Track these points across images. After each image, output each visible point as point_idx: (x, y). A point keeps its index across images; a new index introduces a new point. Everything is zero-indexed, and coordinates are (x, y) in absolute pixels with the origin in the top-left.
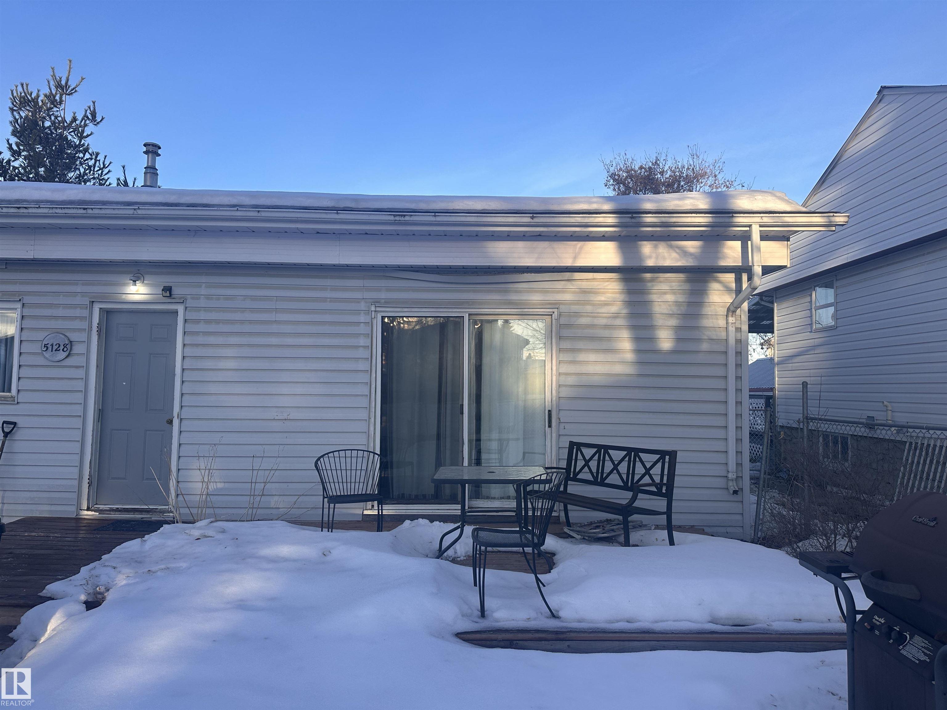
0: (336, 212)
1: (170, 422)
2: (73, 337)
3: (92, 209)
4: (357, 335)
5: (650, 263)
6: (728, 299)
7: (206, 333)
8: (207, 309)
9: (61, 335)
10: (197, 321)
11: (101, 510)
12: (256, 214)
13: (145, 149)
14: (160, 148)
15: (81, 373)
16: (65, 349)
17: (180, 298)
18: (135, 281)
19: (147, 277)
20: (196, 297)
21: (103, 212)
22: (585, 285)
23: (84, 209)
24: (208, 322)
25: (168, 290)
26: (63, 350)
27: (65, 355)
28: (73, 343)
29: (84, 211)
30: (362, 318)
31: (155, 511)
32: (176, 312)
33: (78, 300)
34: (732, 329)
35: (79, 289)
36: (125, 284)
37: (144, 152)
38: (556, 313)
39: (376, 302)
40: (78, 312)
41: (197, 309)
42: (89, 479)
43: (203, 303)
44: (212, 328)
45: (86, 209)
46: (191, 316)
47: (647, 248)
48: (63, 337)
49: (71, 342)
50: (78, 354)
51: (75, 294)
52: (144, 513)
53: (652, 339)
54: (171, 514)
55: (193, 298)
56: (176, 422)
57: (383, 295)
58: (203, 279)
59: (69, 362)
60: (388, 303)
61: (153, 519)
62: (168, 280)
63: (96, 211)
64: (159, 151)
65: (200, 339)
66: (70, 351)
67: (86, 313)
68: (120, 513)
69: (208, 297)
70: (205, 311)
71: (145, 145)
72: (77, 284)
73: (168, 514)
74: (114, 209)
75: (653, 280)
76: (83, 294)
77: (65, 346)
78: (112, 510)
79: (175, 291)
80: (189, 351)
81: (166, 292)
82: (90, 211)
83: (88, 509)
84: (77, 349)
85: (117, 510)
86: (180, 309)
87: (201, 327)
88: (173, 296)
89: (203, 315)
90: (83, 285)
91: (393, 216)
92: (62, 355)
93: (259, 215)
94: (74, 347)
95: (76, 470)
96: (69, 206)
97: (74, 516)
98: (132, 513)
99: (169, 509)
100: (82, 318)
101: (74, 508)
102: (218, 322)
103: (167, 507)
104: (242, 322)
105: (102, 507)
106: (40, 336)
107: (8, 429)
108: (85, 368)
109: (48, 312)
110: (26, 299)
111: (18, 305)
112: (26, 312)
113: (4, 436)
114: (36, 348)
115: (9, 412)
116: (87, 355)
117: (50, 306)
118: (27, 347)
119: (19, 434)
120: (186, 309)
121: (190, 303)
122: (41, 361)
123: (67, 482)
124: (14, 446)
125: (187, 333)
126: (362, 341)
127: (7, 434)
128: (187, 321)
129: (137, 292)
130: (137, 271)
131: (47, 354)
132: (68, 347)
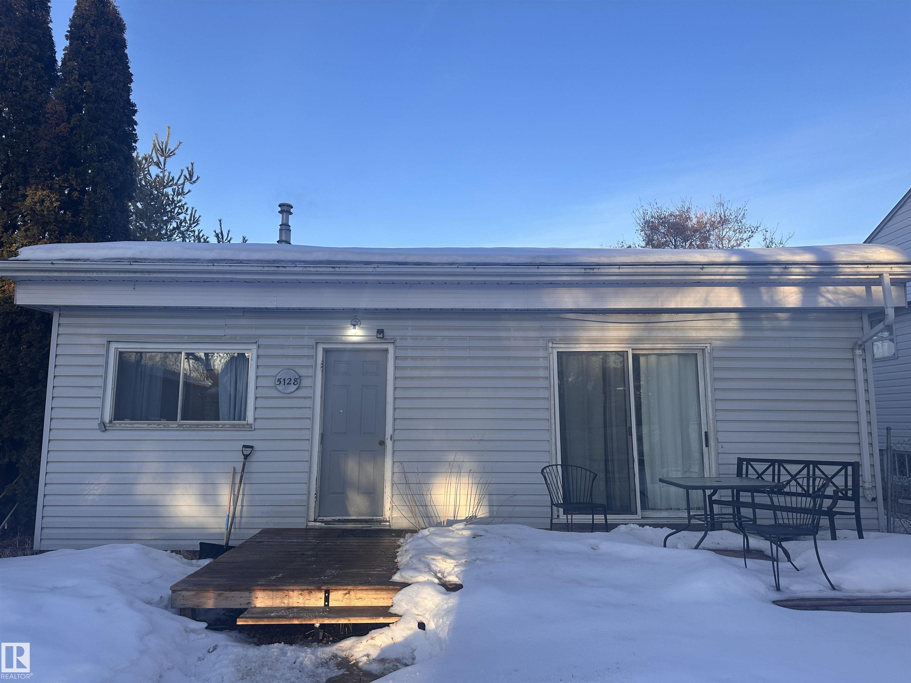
0: (537, 267)
1: (382, 443)
2: (302, 372)
3: (339, 267)
4: (538, 368)
7: (412, 368)
8: (413, 348)
9: (292, 371)
10: (406, 358)
11: (327, 521)
12: (472, 270)
13: (279, 209)
14: (292, 207)
15: (308, 403)
16: (295, 383)
17: (391, 339)
18: (354, 325)
19: (362, 321)
20: (404, 338)
21: (348, 270)
23: (333, 267)
24: (413, 358)
25: (380, 332)
26: (294, 384)
27: (295, 387)
28: (302, 377)
29: (333, 270)
30: (541, 353)
31: (373, 521)
32: (386, 350)
33: (306, 341)
34: (859, 360)
35: (306, 332)
37: (279, 212)
38: (709, 348)
39: (552, 340)
40: (305, 352)
41: (406, 348)
42: (315, 494)
43: (409, 343)
44: (418, 363)
45: (335, 267)
46: (400, 353)
48: (294, 372)
49: (300, 376)
50: (306, 387)
51: (302, 337)
52: (363, 523)
54: (388, 524)
55: (401, 339)
56: (389, 444)
57: (558, 334)
58: (410, 323)
59: (297, 394)
60: (562, 340)
61: (372, 527)
62: (380, 323)
63: (342, 270)
64: (292, 210)
65: (409, 373)
66: (299, 385)
67: (311, 352)
68: (343, 523)
69: (414, 338)
70: (411, 349)
71: (280, 206)
72: (304, 329)
73: (385, 523)
74: (357, 267)
76: (310, 336)
77: (295, 380)
78: (335, 521)
79: (387, 333)
80: (399, 383)
81: (380, 334)
82: (337, 269)
83: (315, 521)
84: (305, 382)
85: (339, 521)
86: (391, 348)
87: (410, 363)
88: (385, 337)
89: (410, 353)
90: (309, 329)
91: (583, 269)
92: (293, 388)
93: (475, 271)
94: (302, 381)
95: (305, 486)
96: (320, 266)
97: (304, 527)
98: (354, 523)
99: (385, 519)
100: (308, 357)
101: (303, 520)
102: (422, 358)
103: (382, 517)
104: (442, 358)
105: (325, 519)
106: (274, 372)
107: (247, 451)
108: (312, 398)
109: (280, 352)
110: (262, 341)
111: (255, 347)
112: (262, 352)
113: (242, 458)
114: (270, 382)
115: (246, 437)
116: (313, 387)
117: (282, 347)
118: (262, 382)
119: (255, 457)
120: (396, 348)
121: (399, 343)
122: (274, 393)
123: (298, 497)
124: (252, 466)
125: (396, 368)
126: (542, 373)
127: (246, 457)
128: (396, 358)
129: (355, 334)
130: (356, 317)
131: (280, 388)
132: (297, 381)
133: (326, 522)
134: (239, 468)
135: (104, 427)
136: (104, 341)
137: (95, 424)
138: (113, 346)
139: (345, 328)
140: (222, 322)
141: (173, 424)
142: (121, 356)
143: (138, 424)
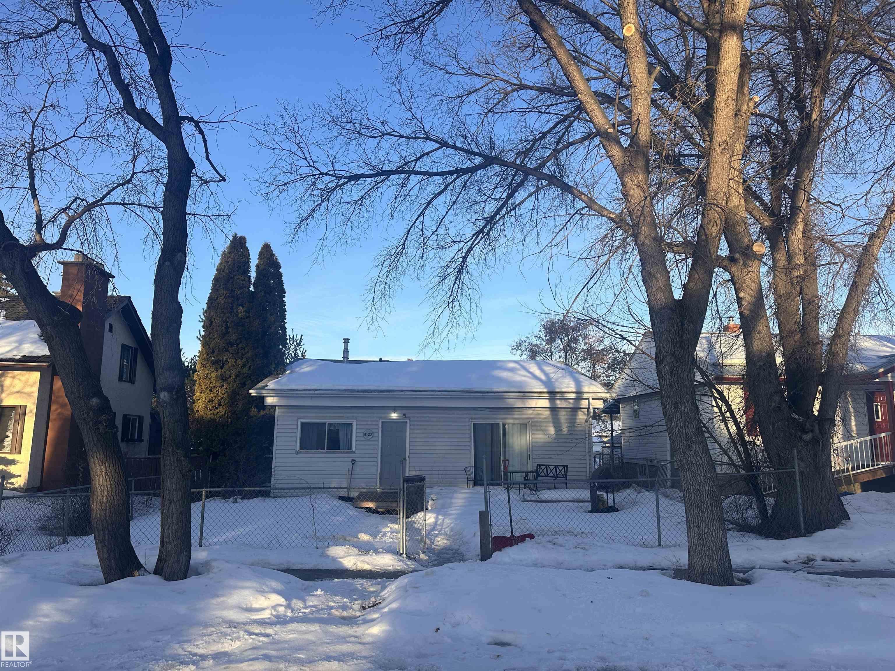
1: (405, 459)
2: (374, 431)
4: (465, 429)
5: (559, 406)
6: (585, 417)
7: (416, 429)
8: (417, 421)
10: (414, 425)
13: (343, 341)
15: (376, 443)
17: (408, 418)
18: (394, 412)
19: (397, 411)
20: (414, 417)
22: (540, 412)
24: (417, 425)
25: (404, 415)
30: (467, 424)
32: (406, 422)
33: (375, 418)
34: (587, 428)
35: (375, 415)
36: (390, 413)
38: (531, 422)
39: (471, 418)
41: (414, 421)
42: (379, 478)
43: (416, 419)
44: (419, 427)
46: (412, 423)
47: (558, 402)
50: (375, 437)
51: (373, 417)
53: (561, 430)
55: (412, 418)
56: (407, 459)
57: (474, 416)
58: (416, 411)
59: (372, 439)
60: (475, 418)
62: (404, 412)
64: (349, 341)
65: (415, 431)
67: (377, 423)
69: (418, 417)
71: (343, 339)
72: (374, 413)
74: (398, 393)
75: (560, 411)
76: (377, 417)
79: (406, 415)
80: (412, 435)
82: (390, 394)
83: (379, 488)
84: (375, 435)
86: (408, 421)
87: (416, 427)
88: (406, 417)
89: (415, 423)
90: (376, 413)
92: (370, 437)
97: (375, 491)
100: (376, 425)
102: (421, 425)
104: (428, 425)
106: (363, 430)
107: (353, 462)
108: (378, 441)
109: (365, 423)
110: (357, 418)
111: (355, 420)
112: (358, 423)
113: (351, 465)
114: (361, 435)
115: (353, 456)
116: (378, 437)
117: (367, 421)
118: (358, 435)
119: (356, 464)
120: (410, 421)
122: (363, 439)
123: (373, 479)
124: (355, 468)
125: (410, 429)
126: (467, 431)
127: (353, 464)
128: (410, 425)
129: (394, 416)
130: (395, 409)
131: (365, 437)
132: (372, 434)
133: (384, 490)
134: (350, 468)
135: (297, 453)
136: (296, 418)
137: (294, 452)
138: (299, 420)
140: (343, 411)
141: (324, 451)
142: (303, 424)
143: (310, 451)
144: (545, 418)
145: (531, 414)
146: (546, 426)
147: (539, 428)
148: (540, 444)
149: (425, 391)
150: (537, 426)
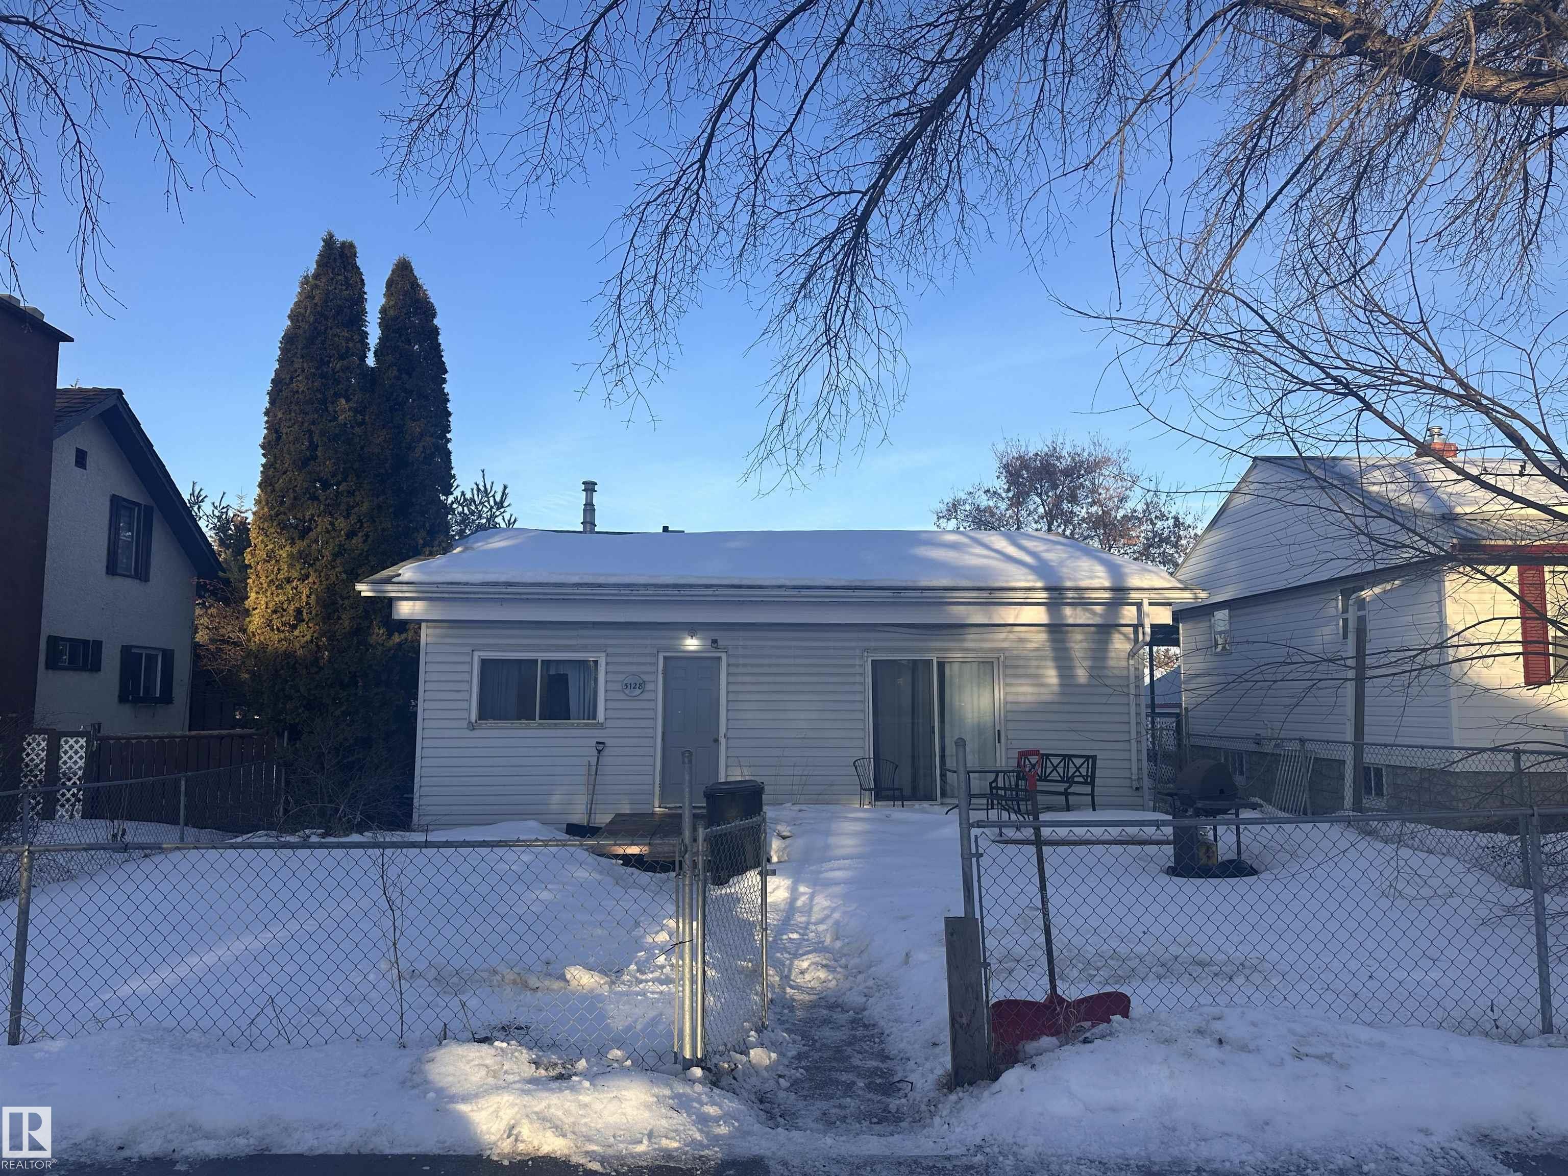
1: (716, 741)
2: (646, 678)
4: (854, 675)
5: (1071, 621)
6: (1128, 646)
7: (743, 674)
8: (744, 656)
10: (737, 665)
12: (797, 593)
13: (583, 487)
14: (597, 485)
15: (651, 705)
17: (724, 648)
18: (692, 636)
19: (699, 633)
20: (735, 647)
22: (1023, 635)
24: (745, 665)
25: (714, 641)
29: (679, 592)
30: (857, 662)
32: (720, 658)
33: (649, 650)
34: (1132, 669)
35: (648, 642)
37: (583, 490)
38: (1003, 657)
39: (867, 650)
40: (648, 660)
41: (737, 656)
42: (659, 784)
43: (741, 651)
44: (749, 670)
46: (732, 661)
47: (1068, 611)
49: (644, 681)
50: (649, 691)
51: (645, 646)
52: (701, 809)
53: (1073, 676)
55: (733, 648)
56: (723, 741)
57: (873, 644)
58: (741, 633)
59: (643, 696)
60: (876, 650)
62: (715, 635)
63: (687, 592)
64: (596, 488)
65: (740, 679)
67: (653, 660)
69: (745, 647)
70: (742, 657)
71: (583, 483)
72: (646, 640)
74: (699, 591)
75: (1072, 632)
76: (652, 646)
78: (676, 808)
79: (720, 643)
80: (732, 688)
81: (714, 643)
82: (682, 592)
83: (660, 807)
84: (650, 687)
86: (724, 656)
87: (741, 670)
88: (719, 647)
89: (741, 661)
90: (651, 639)
92: (638, 691)
93: (801, 593)
95: (650, 778)
96: (668, 589)
97: (650, 812)
100: (650, 664)
101: (650, 806)
102: (752, 665)
104: (770, 666)
105: (670, 805)
106: (621, 677)
107: (600, 747)
108: (655, 700)
109: (627, 660)
110: (609, 650)
111: (603, 655)
112: (609, 660)
113: (596, 753)
114: (618, 686)
115: (599, 735)
116: (655, 691)
117: (629, 655)
119: (606, 752)
120: (728, 656)
121: (730, 652)
122: (622, 696)
123: (646, 787)
124: (604, 760)
125: (728, 674)
126: (858, 679)
127: (599, 752)
128: (729, 665)
129: (692, 644)
130: (693, 629)
131: (627, 691)
132: (642, 685)
133: (669, 808)
134: (594, 761)
135: (472, 727)
136: (468, 649)
137: (464, 724)
138: (476, 654)
139: (684, 638)
140: (574, 633)
141: (533, 723)
142: (484, 663)
143: (502, 724)
144: (1037, 649)
145: (1004, 640)
146: (1038, 667)
147: (1021, 671)
148: (1023, 707)
149: (760, 587)
150: (1017, 667)
